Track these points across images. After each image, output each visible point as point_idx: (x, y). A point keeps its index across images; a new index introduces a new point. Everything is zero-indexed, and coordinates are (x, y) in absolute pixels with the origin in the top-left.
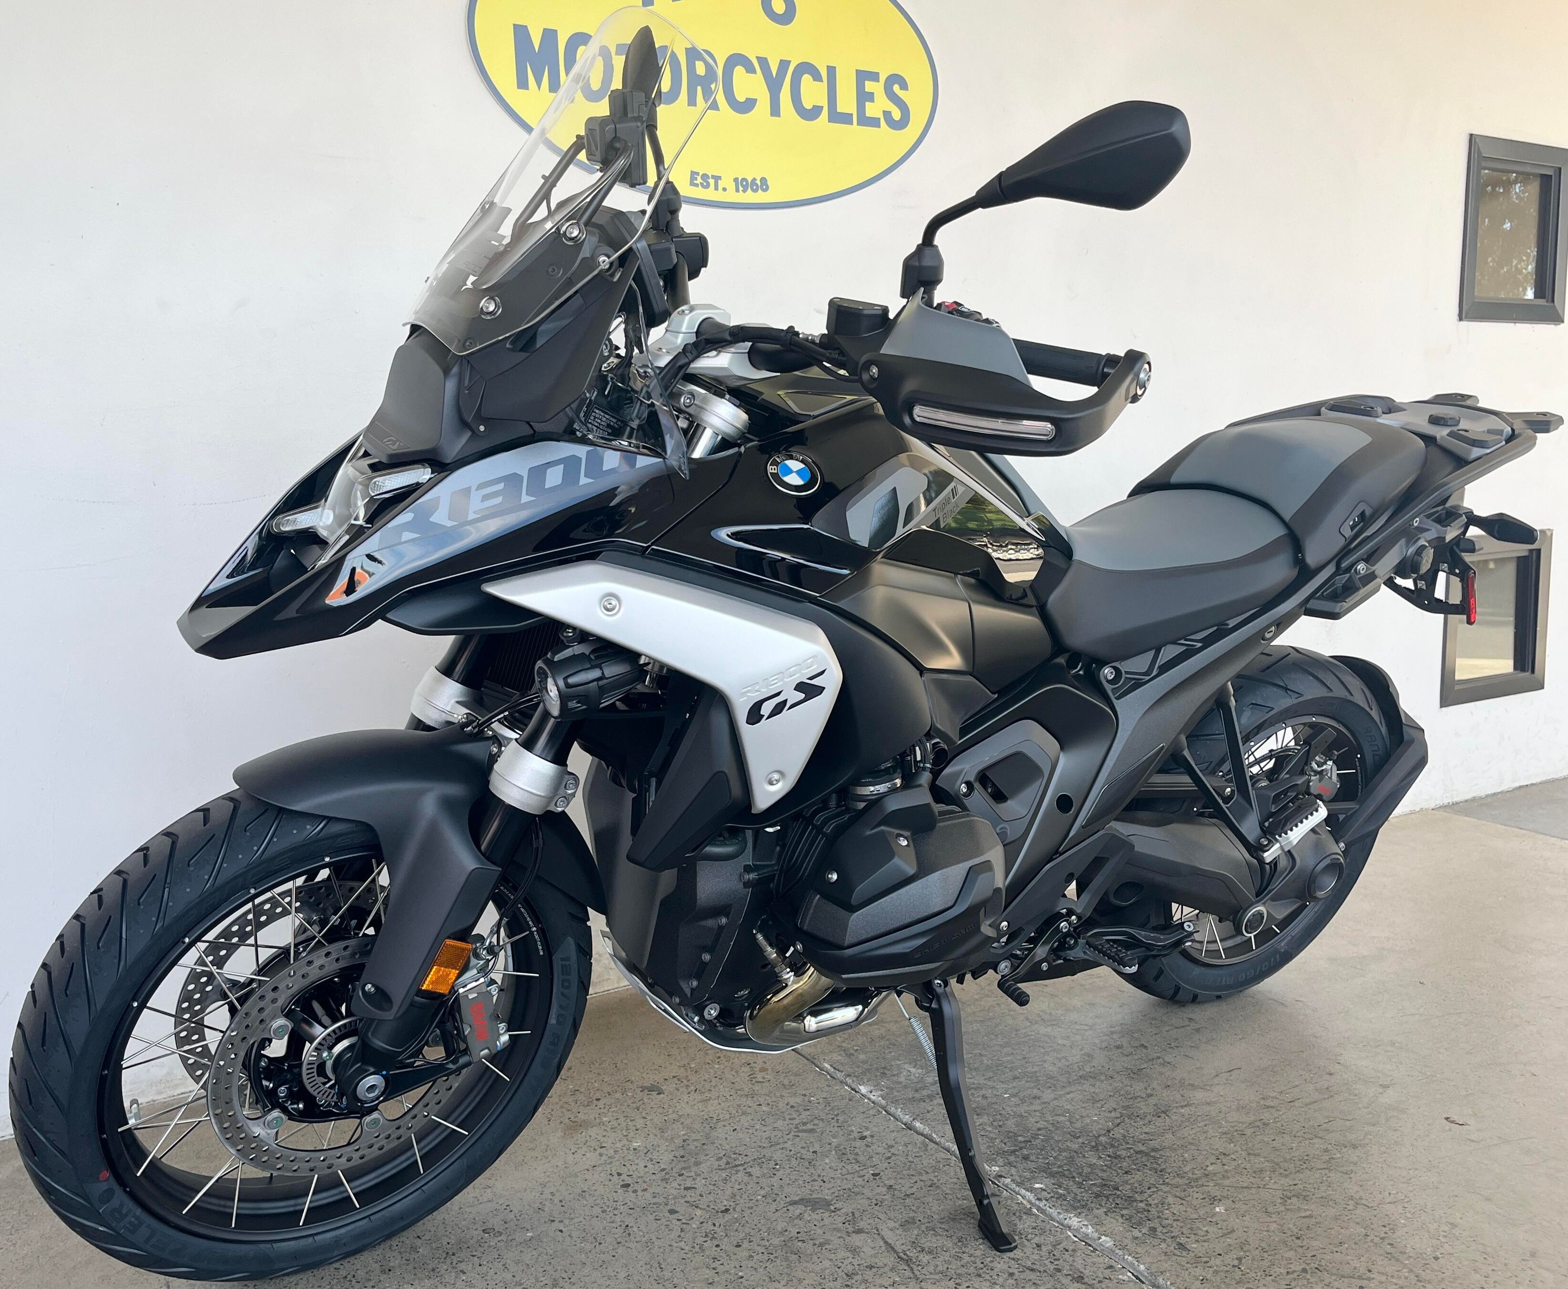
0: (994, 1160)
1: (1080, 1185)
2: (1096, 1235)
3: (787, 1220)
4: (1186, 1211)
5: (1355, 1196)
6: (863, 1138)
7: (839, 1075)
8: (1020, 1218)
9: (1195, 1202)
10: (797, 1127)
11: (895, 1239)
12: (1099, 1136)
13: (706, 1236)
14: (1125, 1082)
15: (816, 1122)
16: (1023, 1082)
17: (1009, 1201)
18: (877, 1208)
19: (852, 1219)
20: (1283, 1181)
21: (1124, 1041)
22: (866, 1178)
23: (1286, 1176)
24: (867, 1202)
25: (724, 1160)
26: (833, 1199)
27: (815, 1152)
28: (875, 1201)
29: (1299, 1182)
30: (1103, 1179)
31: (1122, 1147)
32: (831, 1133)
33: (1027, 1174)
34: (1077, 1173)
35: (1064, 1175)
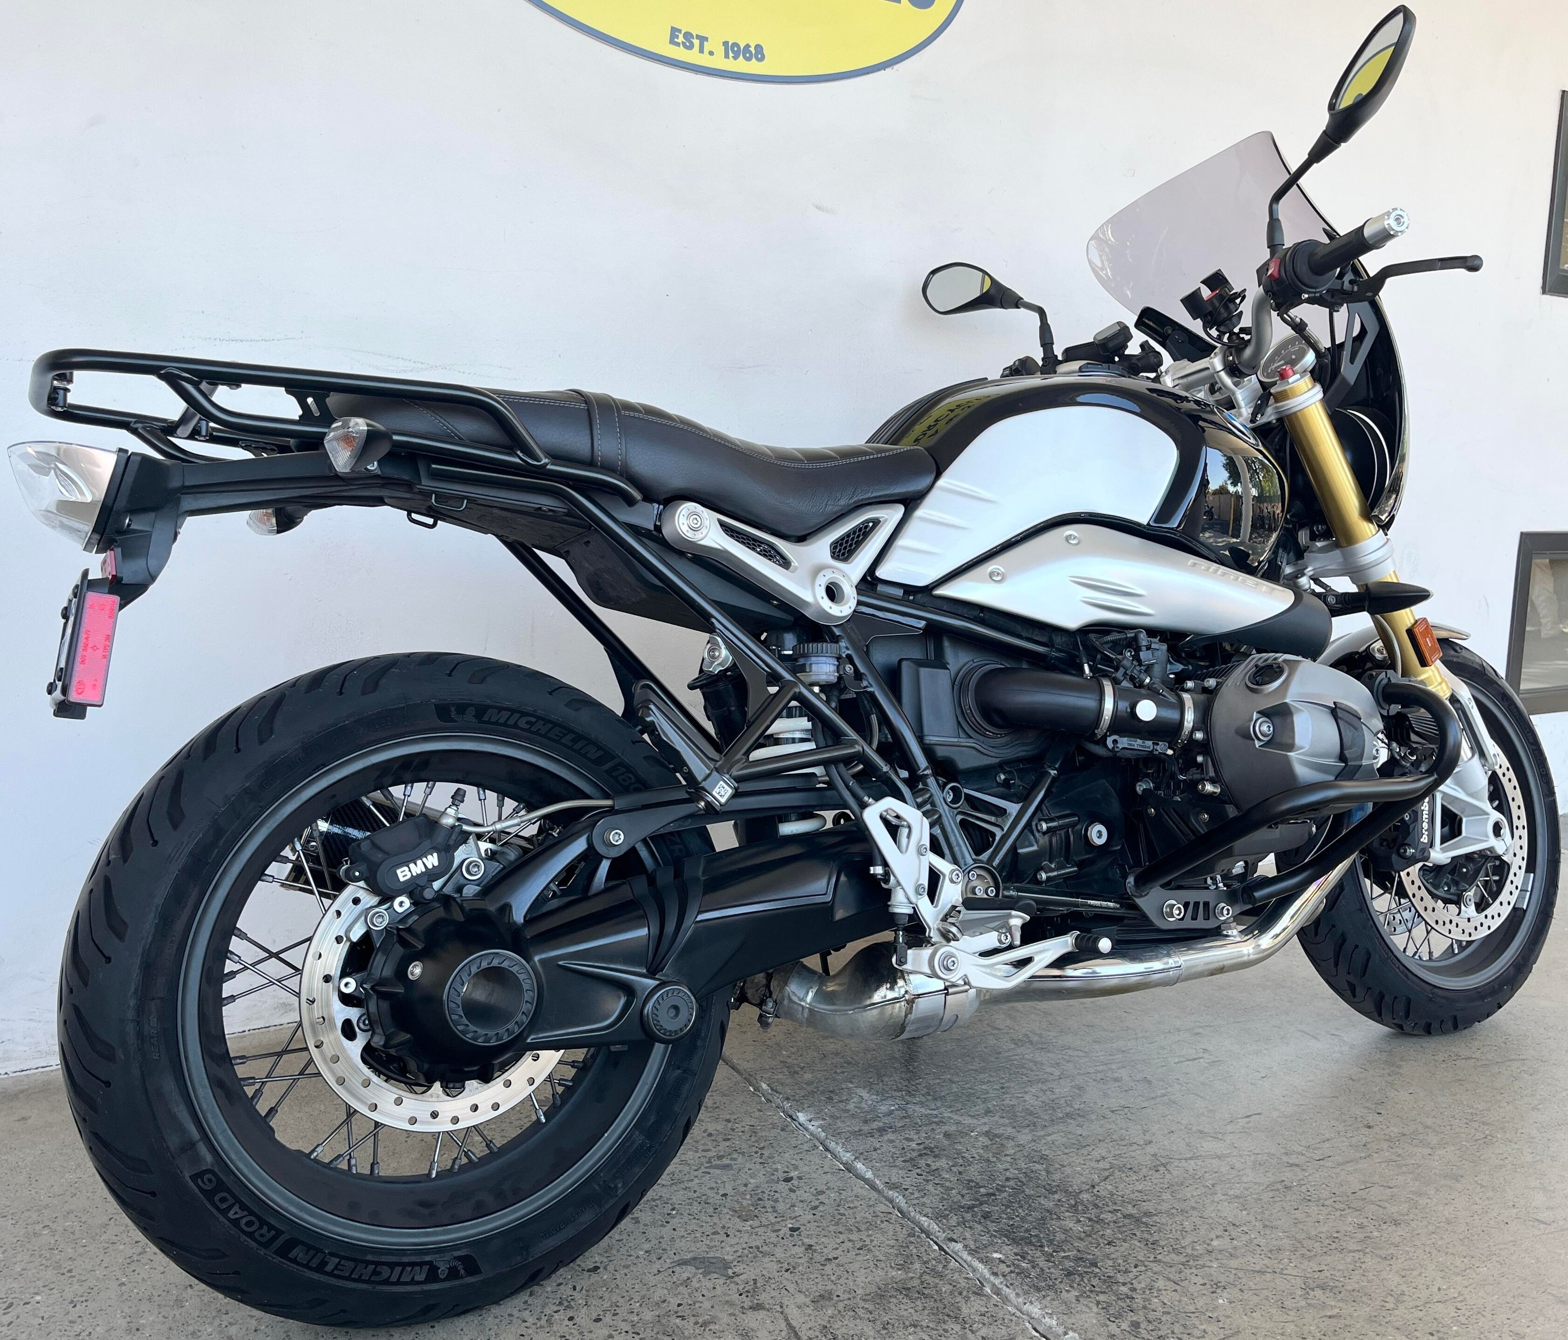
0: (946, 1217)
1: (1049, 1258)
2: (1061, 1330)
3: (669, 1285)
4: (1180, 1301)
5: (1395, 1290)
6: (788, 1180)
7: (777, 1098)
8: (967, 1299)
9: (1192, 1289)
10: (709, 1162)
11: (801, 1321)
12: (1081, 1192)
13: (560, 1303)
15: (735, 1156)
16: (996, 1118)
17: (957, 1274)
18: (787, 1275)
19: (752, 1289)
20: (1306, 1265)
21: (1123, 1073)
22: (781, 1234)
23: (1310, 1259)
24: (776, 1267)
26: (734, 1260)
27: (725, 1195)
28: (786, 1266)
29: (1326, 1268)
30: (1079, 1251)
31: (1107, 1209)
32: (749, 1172)
33: (985, 1239)
34: (1048, 1241)
35: (1031, 1243)
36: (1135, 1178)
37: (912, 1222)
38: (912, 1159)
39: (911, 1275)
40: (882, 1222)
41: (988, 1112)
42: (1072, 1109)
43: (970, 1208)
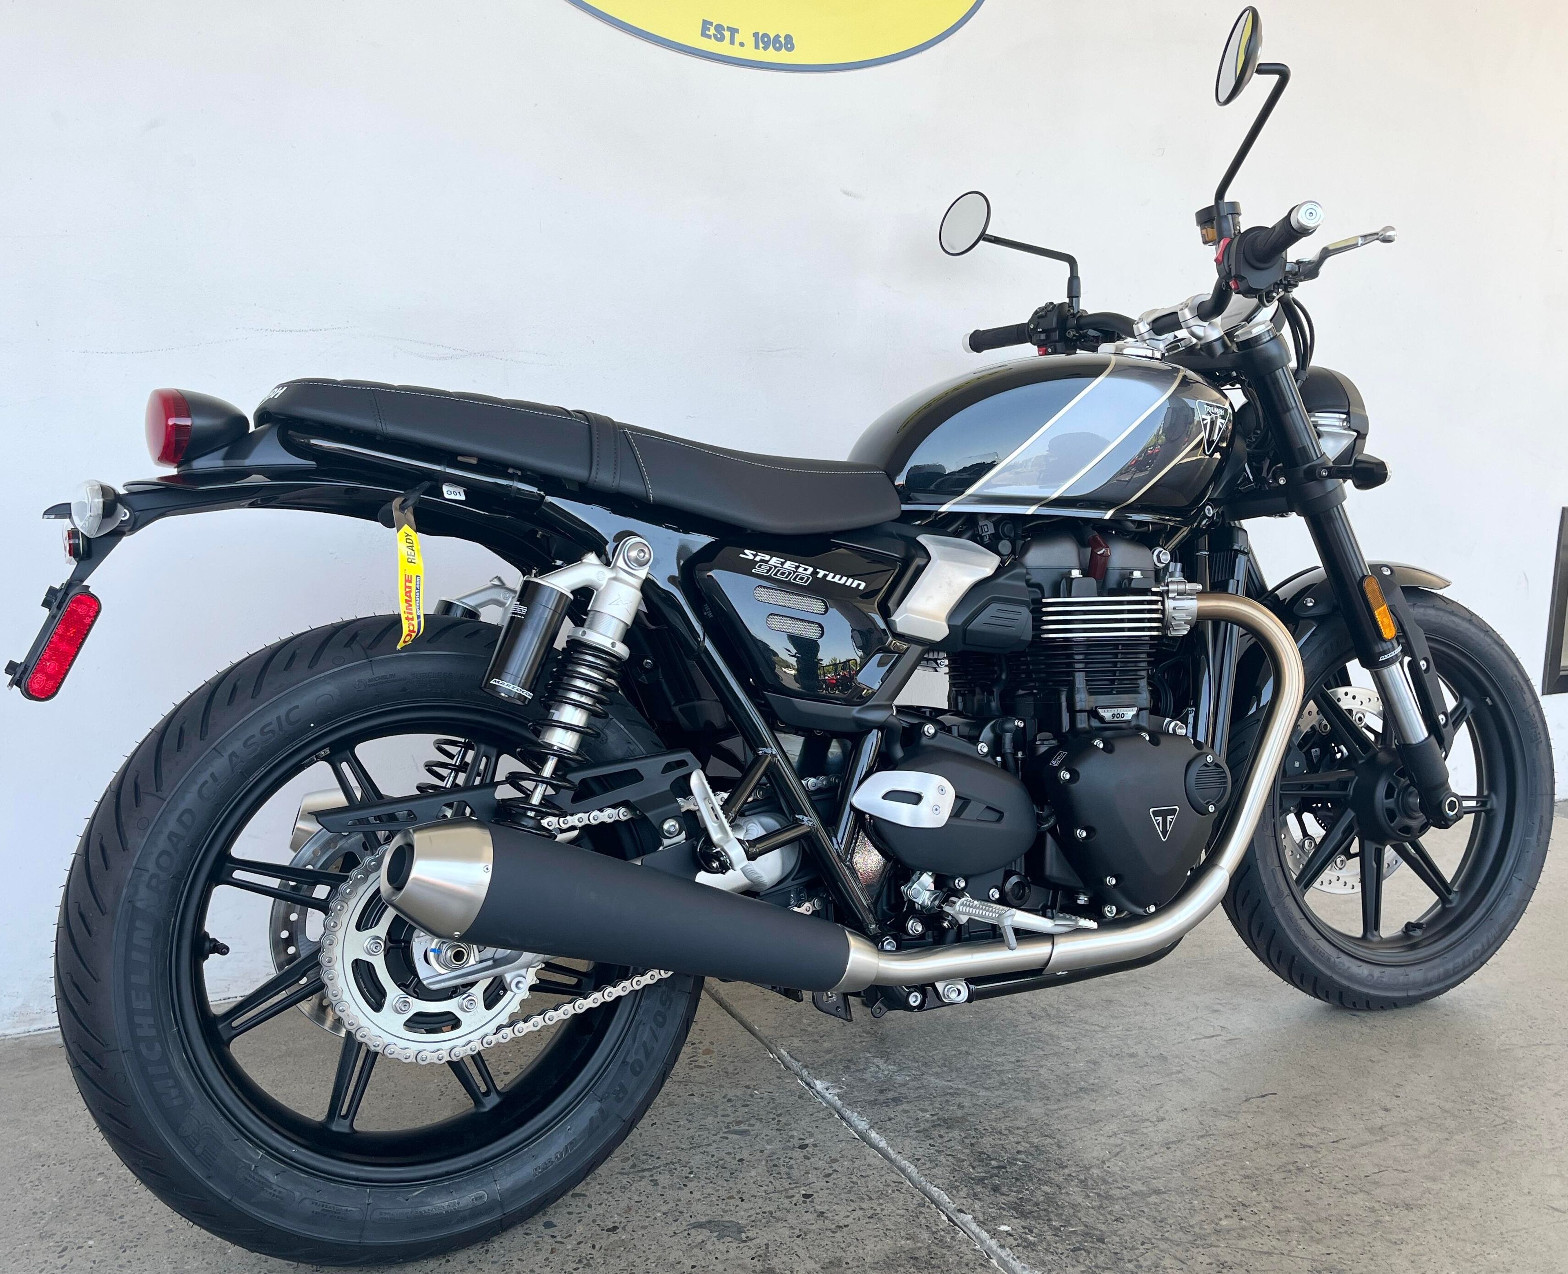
0: (956, 1188)
1: (1056, 1232)
3: (684, 1247)
6: (803, 1147)
7: (796, 1065)
8: (973, 1271)
9: (1198, 1268)
10: (728, 1127)
12: (1091, 1167)
13: (580, 1261)
14: (1133, 1102)
15: (753, 1121)
16: (1011, 1091)
17: (964, 1246)
18: (799, 1241)
19: (764, 1253)
20: (1313, 1248)
21: (1140, 1050)
22: (794, 1200)
23: (1318, 1242)
24: (787, 1232)
25: (630, 1163)
26: (747, 1225)
27: (741, 1160)
28: (797, 1232)
29: (1334, 1251)
30: (1086, 1226)
31: (1116, 1185)
32: (766, 1138)
33: (993, 1211)
34: (1056, 1215)
35: (1039, 1217)
36: (1146, 1153)
37: (923, 1193)
38: (925, 1130)
39: (919, 1245)
40: (893, 1191)
41: (1003, 1083)
42: (1086, 1085)
43: (981, 1180)
